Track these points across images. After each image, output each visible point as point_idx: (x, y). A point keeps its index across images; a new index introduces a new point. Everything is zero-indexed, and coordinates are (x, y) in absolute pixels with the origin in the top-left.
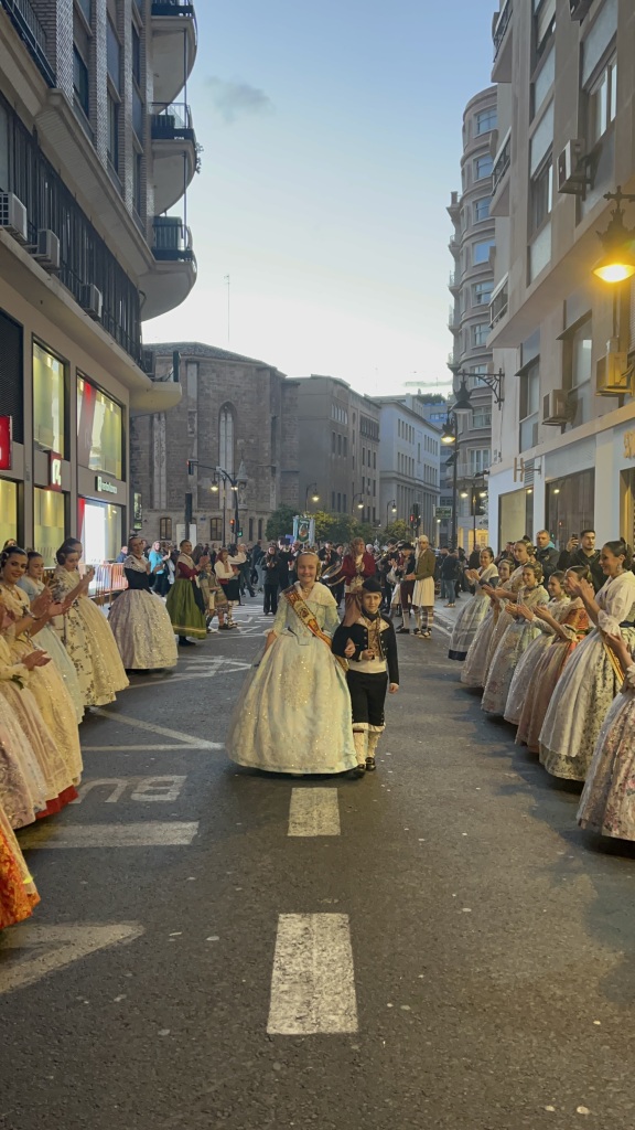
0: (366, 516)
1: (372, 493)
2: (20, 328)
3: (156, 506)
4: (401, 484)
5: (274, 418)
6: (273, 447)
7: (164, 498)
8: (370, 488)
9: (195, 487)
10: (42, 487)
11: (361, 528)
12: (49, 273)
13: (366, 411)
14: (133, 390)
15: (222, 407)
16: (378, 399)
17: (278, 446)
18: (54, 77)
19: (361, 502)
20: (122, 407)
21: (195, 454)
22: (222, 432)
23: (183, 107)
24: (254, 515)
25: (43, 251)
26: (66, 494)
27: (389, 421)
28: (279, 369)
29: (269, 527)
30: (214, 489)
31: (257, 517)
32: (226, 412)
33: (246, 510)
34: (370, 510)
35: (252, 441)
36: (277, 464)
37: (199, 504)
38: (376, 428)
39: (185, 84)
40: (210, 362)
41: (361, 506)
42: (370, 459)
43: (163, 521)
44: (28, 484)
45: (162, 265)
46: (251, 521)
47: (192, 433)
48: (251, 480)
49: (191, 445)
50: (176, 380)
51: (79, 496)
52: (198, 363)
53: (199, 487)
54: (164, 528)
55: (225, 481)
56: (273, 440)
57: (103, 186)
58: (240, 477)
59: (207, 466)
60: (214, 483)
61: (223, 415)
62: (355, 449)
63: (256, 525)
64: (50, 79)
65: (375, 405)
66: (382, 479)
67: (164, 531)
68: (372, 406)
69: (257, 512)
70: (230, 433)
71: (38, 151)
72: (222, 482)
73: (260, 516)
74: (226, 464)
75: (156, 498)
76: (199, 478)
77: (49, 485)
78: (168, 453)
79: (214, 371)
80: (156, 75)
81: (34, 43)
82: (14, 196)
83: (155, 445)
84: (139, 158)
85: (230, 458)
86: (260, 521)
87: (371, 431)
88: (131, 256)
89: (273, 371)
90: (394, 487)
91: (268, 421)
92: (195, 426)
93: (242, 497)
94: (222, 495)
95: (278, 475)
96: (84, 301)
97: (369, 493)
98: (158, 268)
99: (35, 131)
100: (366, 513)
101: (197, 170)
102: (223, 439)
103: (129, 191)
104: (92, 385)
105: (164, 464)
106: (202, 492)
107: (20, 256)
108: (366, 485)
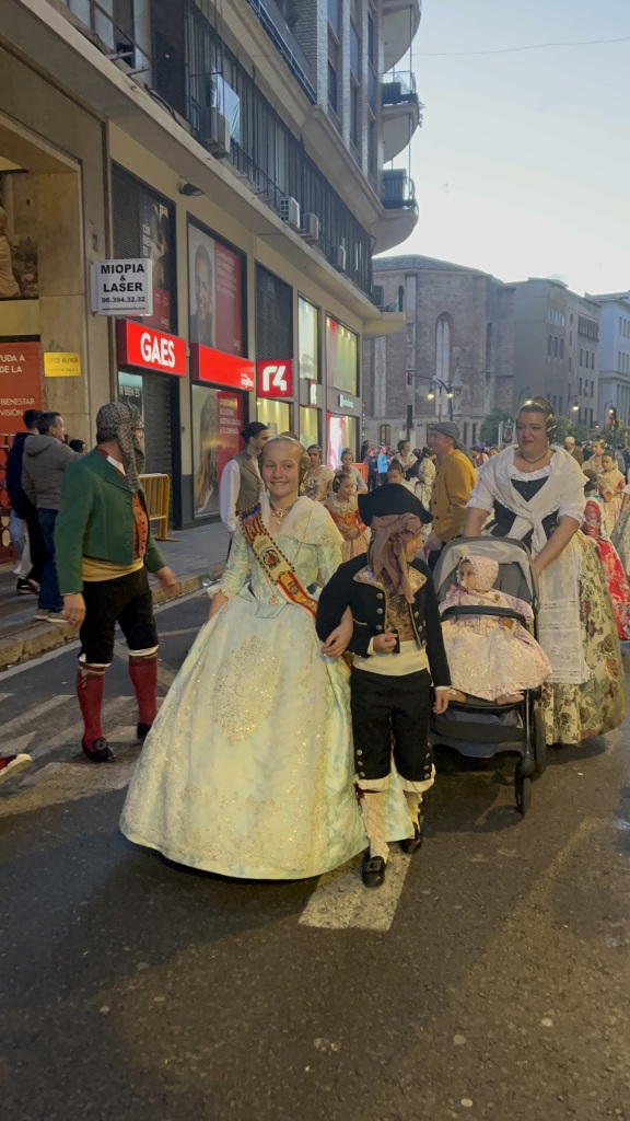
0: (583, 418)
1: (589, 395)
2: (290, 289)
3: (377, 413)
4: (622, 384)
5: (490, 325)
6: (488, 354)
7: (383, 406)
8: (588, 390)
9: (413, 395)
10: (304, 406)
11: (576, 430)
12: (311, 245)
13: (586, 312)
14: (365, 320)
15: (440, 317)
16: (599, 297)
17: (493, 352)
18: (315, 95)
19: (576, 405)
20: (357, 335)
21: (413, 364)
22: (439, 341)
23: (408, 75)
24: (468, 420)
25: (308, 231)
26: (319, 410)
27: (610, 319)
28: (495, 276)
29: (482, 431)
30: (431, 396)
31: (471, 422)
32: (443, 321)
33: (460, 415)
34: (586, 413)
35: (467, 348)
36: (492, 370)
37: (416, 410)
38: (595, 327)
39: (410, 45)
40: (428, 274)
41: (576, 408)
42: (588, 360)
43: (383, 428)
44: (296, 404)
45: (391, 213)
46: (465, 425)
47: (410, 343)
48: (466, 387)
49: (409, 355)
50: (401, 310)
51: (328, 411)
52: (416, 276)
53: (416, 395)
54: (383, 435)
55: (440, 388)
56: (488, 345)
57: (347, 164)
58: (456, 384)
59: (423, 375)
60: (431, 391)
61: (440, 324)
62: (572, 351)
63: (470, 429)
64: (312, 98)
65: (594, 304)
66: (600, 379)
67: (383, 437)
68: (591, 306)
69: (472, 417)
70: (446, 341)
71: (303, 153)
72: (438, 390)
73: (473, 421)
74: (442, 374)
75: (377, 407)
76: (416, 387)
77: (309, 405)
78: (388, 363)
79: (432, 282)
80: (386, 44)
81: (302, 76)
82: (293, 199)
83: (376, 356)
84: (372, 125)
85: (446, 366)
86: (474, 426)
87: (589, 331)
88: (364, 210)
89: (488, 279)
90: (613, 387)
91: (484, 329)
92: (414, 336)
93: (457, 403)
94: (438, 402)
95: (493, 380)
96: (333, 259)
97: (586, 395)
98: (387, 216)
99: (301, 139)
100: (583, 414)
101: (419, 123)
102: (439, 347)
103: (365, 158)
104: (336, 321)
105: (384, 375)
106: (418, 399)
107: (295, 241)
108: (583, 386)
